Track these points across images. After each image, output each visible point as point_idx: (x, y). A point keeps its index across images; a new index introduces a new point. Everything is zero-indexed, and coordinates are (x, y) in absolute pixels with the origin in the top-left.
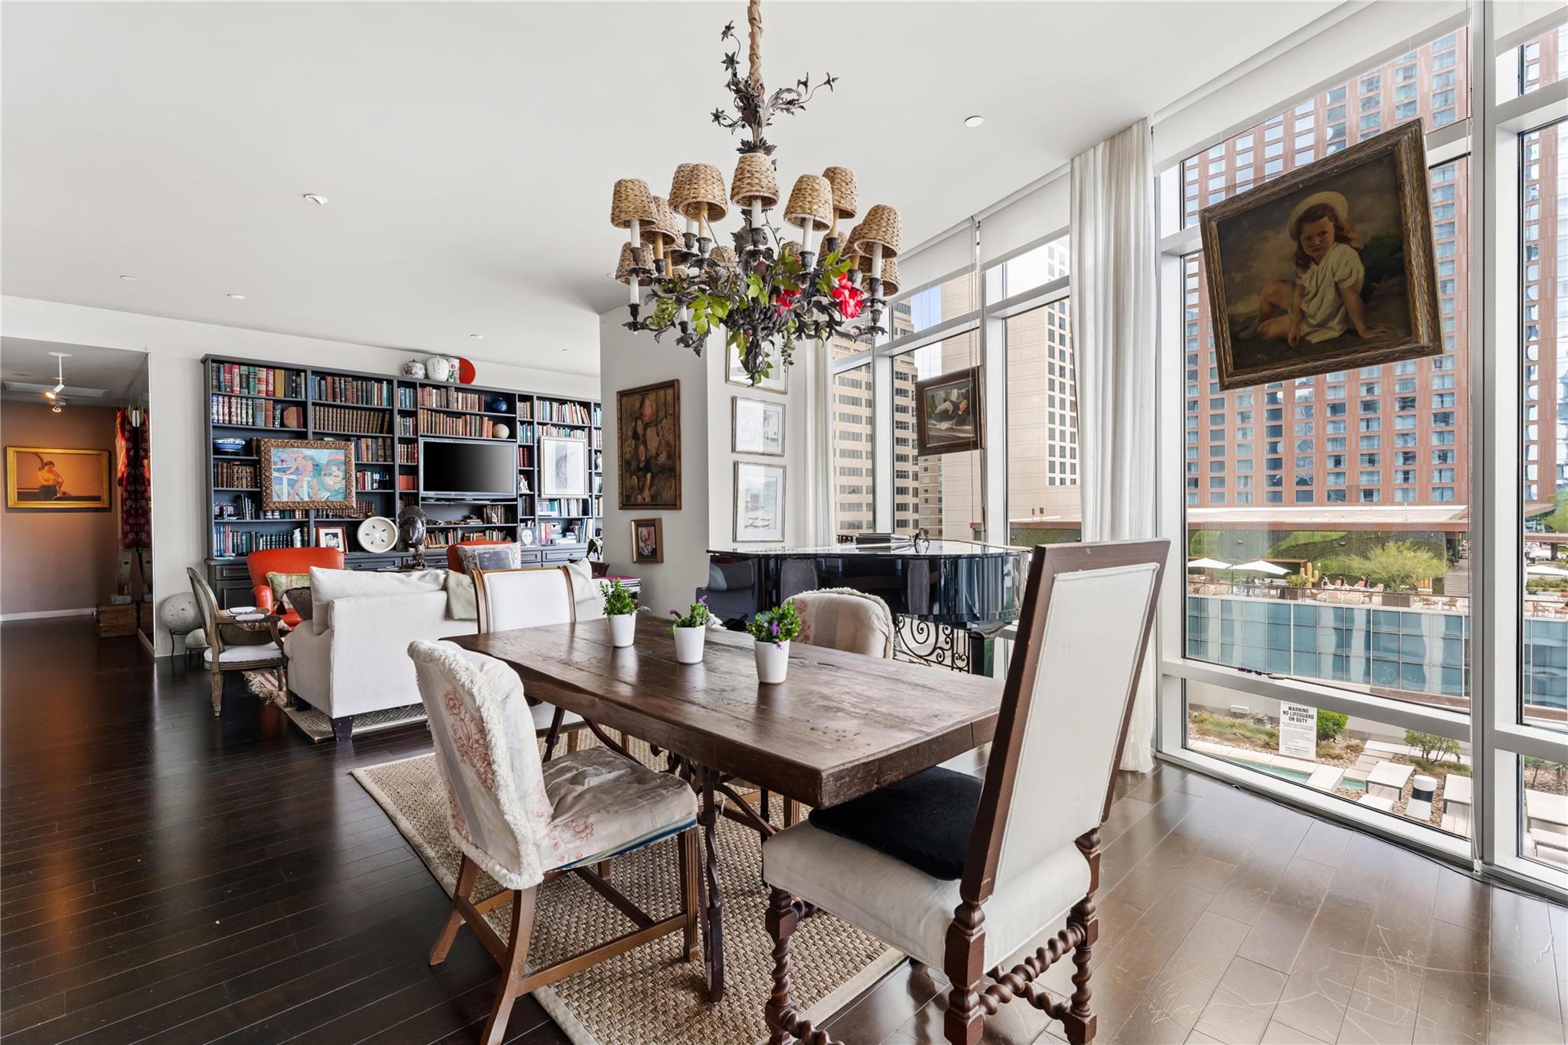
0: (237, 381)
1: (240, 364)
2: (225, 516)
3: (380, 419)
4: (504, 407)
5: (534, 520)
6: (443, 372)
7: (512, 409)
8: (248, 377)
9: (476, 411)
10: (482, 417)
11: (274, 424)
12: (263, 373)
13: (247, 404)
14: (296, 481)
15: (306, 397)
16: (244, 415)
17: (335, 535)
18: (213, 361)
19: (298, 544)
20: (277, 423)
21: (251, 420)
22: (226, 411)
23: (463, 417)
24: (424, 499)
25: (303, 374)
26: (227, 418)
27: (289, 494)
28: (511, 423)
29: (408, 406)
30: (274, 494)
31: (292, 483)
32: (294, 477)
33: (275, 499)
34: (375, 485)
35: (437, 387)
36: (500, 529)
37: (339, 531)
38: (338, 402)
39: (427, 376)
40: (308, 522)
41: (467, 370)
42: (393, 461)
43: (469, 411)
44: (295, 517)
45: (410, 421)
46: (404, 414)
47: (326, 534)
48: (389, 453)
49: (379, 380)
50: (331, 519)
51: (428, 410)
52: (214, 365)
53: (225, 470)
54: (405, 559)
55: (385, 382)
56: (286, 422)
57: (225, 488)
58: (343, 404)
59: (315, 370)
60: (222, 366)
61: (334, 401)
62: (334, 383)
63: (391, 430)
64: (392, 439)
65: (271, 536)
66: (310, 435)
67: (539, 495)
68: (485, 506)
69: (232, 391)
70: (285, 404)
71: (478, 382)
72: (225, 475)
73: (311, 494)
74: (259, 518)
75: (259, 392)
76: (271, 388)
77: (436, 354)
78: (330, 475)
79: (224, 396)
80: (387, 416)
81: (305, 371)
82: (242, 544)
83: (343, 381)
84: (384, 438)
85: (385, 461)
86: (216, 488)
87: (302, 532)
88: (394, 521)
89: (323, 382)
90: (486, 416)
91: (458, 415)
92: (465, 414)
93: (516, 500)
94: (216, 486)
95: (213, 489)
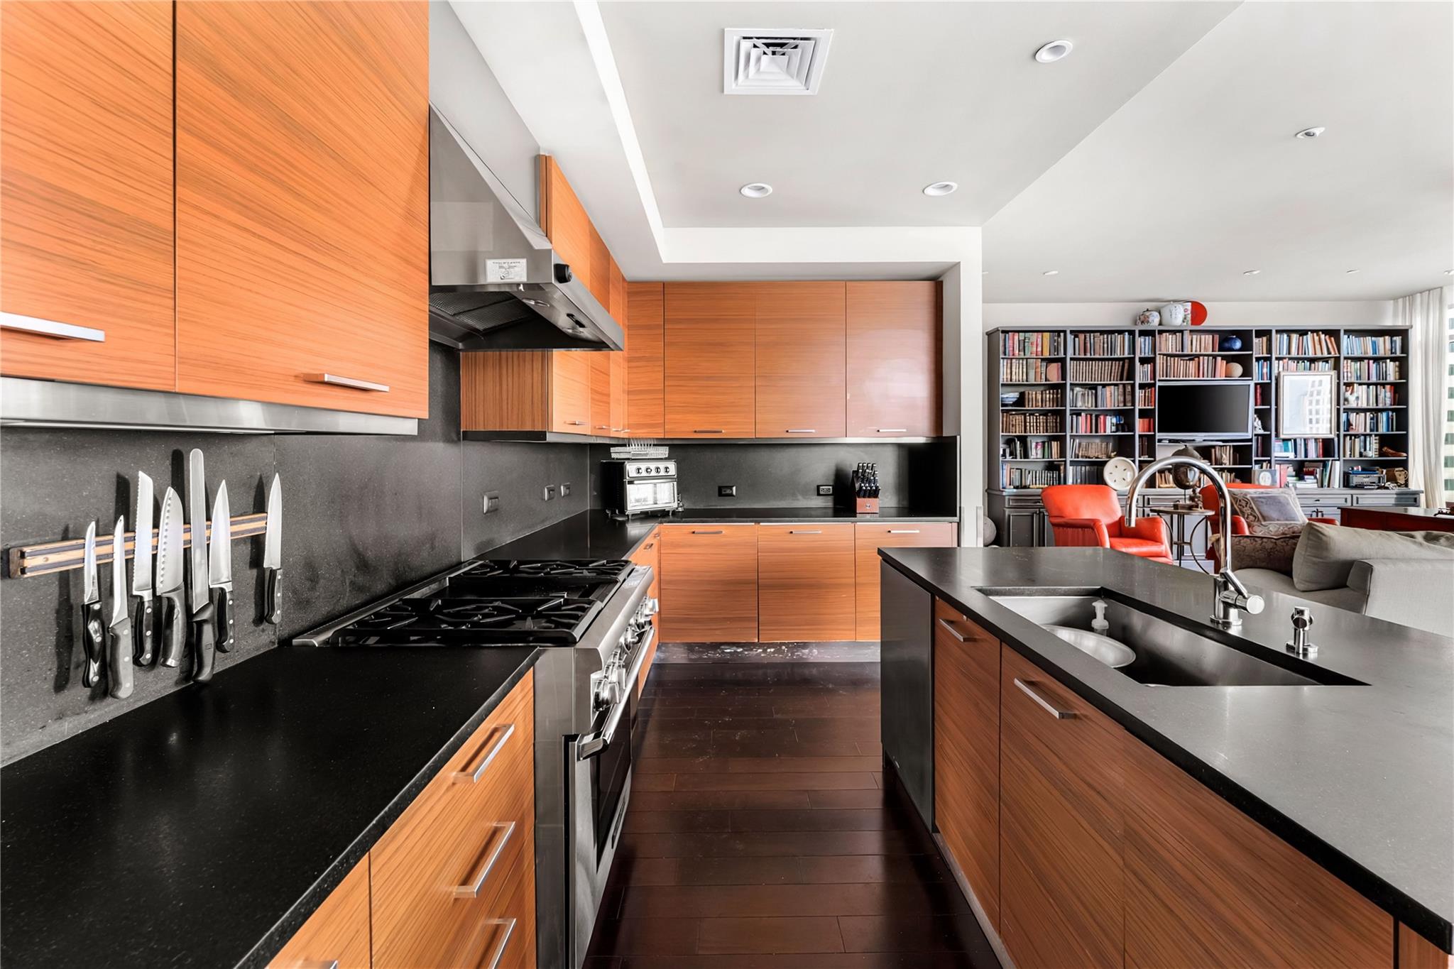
0: (1017, 345)
1: (1019, 332)
3: (1122, 367)
4: (1238, 344)
5: (1270, 462)
6: (1179, 316)
7: (1247, 345)
8: (1024, 341)
9: (1210, 352)
10: (1215, 357)
11: (1041, 378)
12: (1035, 337)
15: (1065, 353)
16: (1021, 373)
18: (1002, 331)
20: (1043, 377)
21: (1025, 377)
22: (1009, 371)
23: (1196, 359)
24: (1160, 441)
25: (1062, 334)
26: (1009, 376)
28: (1245, 362)
29: (1148, 354)
34: (1114, 428)
35: (1174, 332)
36: (1230, 470)
38: (1088, 356)
39: (1163, 323)
40: (1065, 461)
41: (1198, 312)
42: (1133, 404)
43: (1203, 352)
44: (1051, 457)
45: (1148, 367)
46: (1144, 361)
48: (1129, 398)
49: (1121, 332)
50: (1080, 459)
51: (1164, 355)
55: (1127, 333)
56: (1048, 376)
58: (1093, 356)
59: (1071, 329)
60: (1007, 335)
61: (1085, 355)
62: (1085, 339)
63: (1131, 376)
64: (1133, 386)
65: (1036, 472)
66: (1068, 386)
67: (1277, 435)
68: (1214, 447)
69: (1013, 355)
70: (1050, 361)
71: (1208, 323)
74: (1028, 458)
75: (1031, 353)
76: (1039, 349)
77: (1169, 301)
79: (1008, 359)
80: (1126, 365)
81: (1065, 332)
82: (1016, 478)
83: (1092, 337)
84: (1124, 385)
85: (1125, 405)
88: (1134, 461)
89: (1077, 339)
90: (1219, 355)
91: (1192, 357)
92: (1198, 356)
93: (1250, 440)
94: (1003, 432)
95: (1001, 434)
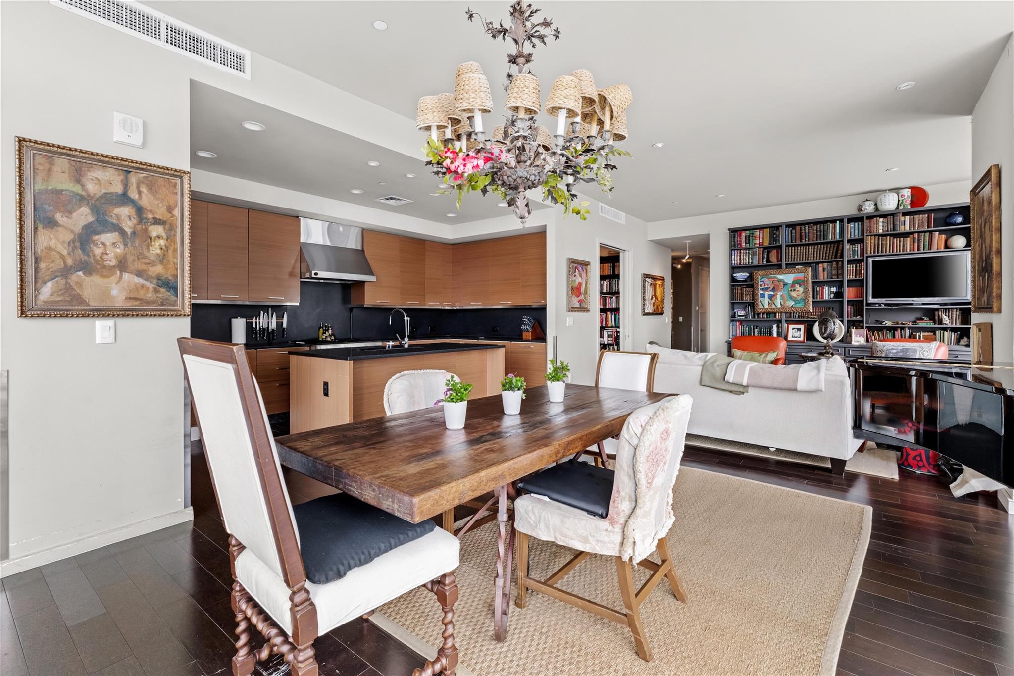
0: (744, 240)
1: (745, 230)
2: (737, 316)
3: (835, 248)
4: (959, 219)
6: (890, 203)
8: (749, 236)
9: (926, 229)
10: (931, 232)
11: (763, 262)
12: (757, 233)
13: (749, 253)
14: (774, 295)
15: (782, 241)
16: (747, 259)
17: (799, 330)
18: (732, 232)
19: (775, 335)
20: (765, 261)
21: (750, 261)
22: (739, 258)
24: (871, 304)
25: (780, 228)
26: (739, 262)
27: (769, 303)
28: (967, 233)
29: (856, 235)
30: (760, 304)
31: (771, 297)
32: (772, 293)
33: (761, 306)
34: (832, 296)
35: (884, 216)
37: (802, 327)
38: (803, 242)
39: (877, 209)
40: (781, 320)
41: (919, 195)
42: (843, 278)
43: (916, 229)
45: (858, 247)
46: (852, 242)
47: (793, 329)
48: (840, 272)
49: (833, 221)
50: (794, 319)
51: (875, 235)
52: (732, 234)
53: (739, 291)
54: (847, 349)
55: (838, 222)
56: (770, 259)
57: (739, 301)
58: (807, 242)
59: (787, 224)
60: (736, 233)
61: (801, 241)
62: (801, 230)
63: (842, 254)
64: (842, 261)
66: (784, 266)
68: (937, 309)
69: (741, 246)
70: (770, 249)
71: (931, 203)
72: (739, 294)
73: (782, 303)
74: (755, 318)
75: (755, 244)
76: (761, 241)
77: (886, 190)
78: (794, 290)
79: (738, 250)
80: (841, 246)
81: (781, 226)
82: (746, 332)
83: (807, 228)
84: (836, 262)
85: (838, 278)
86: (732, 301)
87: (778, 327)
88: (842, 322)
89: (794, 231)
90: (937, 231)
91: (905, 235)
92: (912, 233)
93: (968, 303)
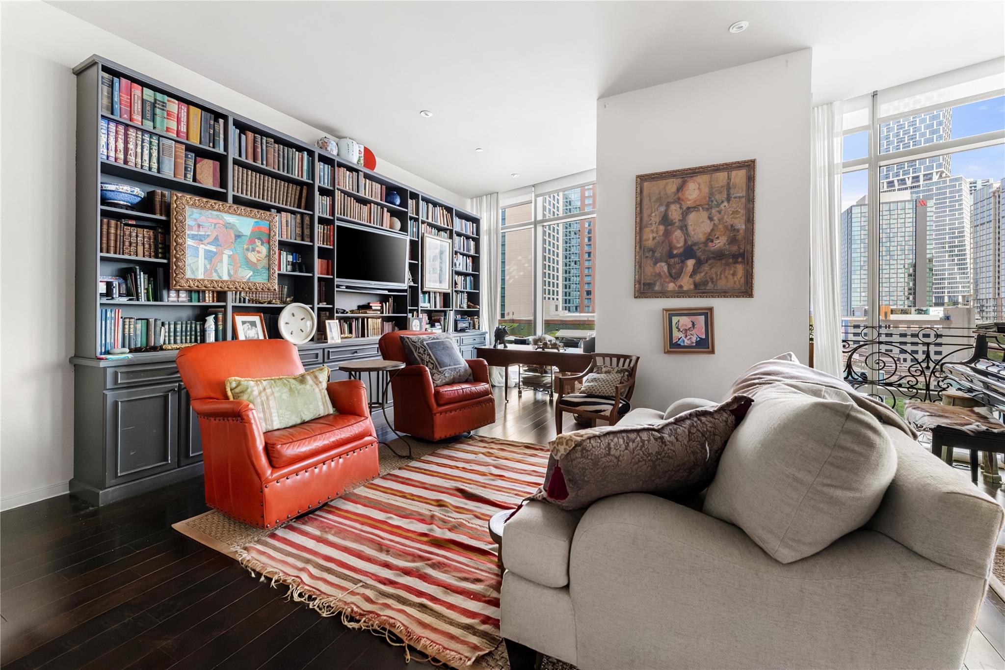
0: (137, 106)
1: (143, 85)
3: (298, 194)
4: (398, 201)
5: (417, 311)
6: (353, 154)
7: (404, 204)
8: (154, 105)
9: (379, 201)
10: (382, 207)
11: (185, 176)
12: (173, 106)
13: (151, 143)
14: (215, 254)
15: (226, 148)
16: (146, 157)
17: (253, 324)
18: (105, 69)
19: (211, 337)
20: (190, 176)
21: (154, 166)
22: (121, 146)
23: (369, 205)
24: (338, 286)
25: (221, 121)
26: (121, 156)
27: (206, 270)
28: (402, 216)
29: (326, 184)
30: (188, 269)
31: (210, 257)
32: (213, 248)
33: (189, 275)
34: (289, 267)
35: (350, 169)
36: (389, 319)
37: (256, 319)
38: (259, 164)
39: (340, 155)
40: (225, 307)
41: (369, 158)
42: (312, 240)
43: (374, 199)
44: (204, 300)
45: (327, 200)
46: (323, 192)
47: (244, 323)
48: (307, 232)
49: (300, 149)
50: (247, 304)
51: (342, 191)
52: (106, 75)
53: (112, 231)
55: (305, 152)
56: (198, 177)
57: (112, 255)
58: (264, 168)
59: (236, 118)
60: (116, 80)
61: (254, 162)
62: (255, 141)
63: (310, 205)
64: (312, 217)
65: (175, 324)
66: (230, 199)
67: (422, 289)
69: (130, 120)
70: (200, 154)
71: (378, 171)
72: (112, 237)
73: (232, 272)
74: (161, 300)
75: (168, 129)
76: (183, 128)
77: (346, 136)
78: (253, 250)
79: (118, 123)
80: (305, 191)
81: (225, 117)
82: (136, 335)
83: (264, 141)
84: (302, 214)
85: (304, 241)
86: (105, 255)
87: (216, 320)
88: (313, 309)
89: (243, 137)
90: (386, 206)
91: (365, 202)
92: (370, 202)
93: (405, 291)
94: (101, 251)
95: (99, 254)
